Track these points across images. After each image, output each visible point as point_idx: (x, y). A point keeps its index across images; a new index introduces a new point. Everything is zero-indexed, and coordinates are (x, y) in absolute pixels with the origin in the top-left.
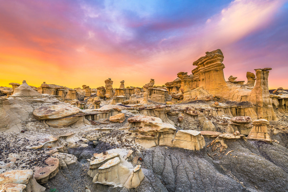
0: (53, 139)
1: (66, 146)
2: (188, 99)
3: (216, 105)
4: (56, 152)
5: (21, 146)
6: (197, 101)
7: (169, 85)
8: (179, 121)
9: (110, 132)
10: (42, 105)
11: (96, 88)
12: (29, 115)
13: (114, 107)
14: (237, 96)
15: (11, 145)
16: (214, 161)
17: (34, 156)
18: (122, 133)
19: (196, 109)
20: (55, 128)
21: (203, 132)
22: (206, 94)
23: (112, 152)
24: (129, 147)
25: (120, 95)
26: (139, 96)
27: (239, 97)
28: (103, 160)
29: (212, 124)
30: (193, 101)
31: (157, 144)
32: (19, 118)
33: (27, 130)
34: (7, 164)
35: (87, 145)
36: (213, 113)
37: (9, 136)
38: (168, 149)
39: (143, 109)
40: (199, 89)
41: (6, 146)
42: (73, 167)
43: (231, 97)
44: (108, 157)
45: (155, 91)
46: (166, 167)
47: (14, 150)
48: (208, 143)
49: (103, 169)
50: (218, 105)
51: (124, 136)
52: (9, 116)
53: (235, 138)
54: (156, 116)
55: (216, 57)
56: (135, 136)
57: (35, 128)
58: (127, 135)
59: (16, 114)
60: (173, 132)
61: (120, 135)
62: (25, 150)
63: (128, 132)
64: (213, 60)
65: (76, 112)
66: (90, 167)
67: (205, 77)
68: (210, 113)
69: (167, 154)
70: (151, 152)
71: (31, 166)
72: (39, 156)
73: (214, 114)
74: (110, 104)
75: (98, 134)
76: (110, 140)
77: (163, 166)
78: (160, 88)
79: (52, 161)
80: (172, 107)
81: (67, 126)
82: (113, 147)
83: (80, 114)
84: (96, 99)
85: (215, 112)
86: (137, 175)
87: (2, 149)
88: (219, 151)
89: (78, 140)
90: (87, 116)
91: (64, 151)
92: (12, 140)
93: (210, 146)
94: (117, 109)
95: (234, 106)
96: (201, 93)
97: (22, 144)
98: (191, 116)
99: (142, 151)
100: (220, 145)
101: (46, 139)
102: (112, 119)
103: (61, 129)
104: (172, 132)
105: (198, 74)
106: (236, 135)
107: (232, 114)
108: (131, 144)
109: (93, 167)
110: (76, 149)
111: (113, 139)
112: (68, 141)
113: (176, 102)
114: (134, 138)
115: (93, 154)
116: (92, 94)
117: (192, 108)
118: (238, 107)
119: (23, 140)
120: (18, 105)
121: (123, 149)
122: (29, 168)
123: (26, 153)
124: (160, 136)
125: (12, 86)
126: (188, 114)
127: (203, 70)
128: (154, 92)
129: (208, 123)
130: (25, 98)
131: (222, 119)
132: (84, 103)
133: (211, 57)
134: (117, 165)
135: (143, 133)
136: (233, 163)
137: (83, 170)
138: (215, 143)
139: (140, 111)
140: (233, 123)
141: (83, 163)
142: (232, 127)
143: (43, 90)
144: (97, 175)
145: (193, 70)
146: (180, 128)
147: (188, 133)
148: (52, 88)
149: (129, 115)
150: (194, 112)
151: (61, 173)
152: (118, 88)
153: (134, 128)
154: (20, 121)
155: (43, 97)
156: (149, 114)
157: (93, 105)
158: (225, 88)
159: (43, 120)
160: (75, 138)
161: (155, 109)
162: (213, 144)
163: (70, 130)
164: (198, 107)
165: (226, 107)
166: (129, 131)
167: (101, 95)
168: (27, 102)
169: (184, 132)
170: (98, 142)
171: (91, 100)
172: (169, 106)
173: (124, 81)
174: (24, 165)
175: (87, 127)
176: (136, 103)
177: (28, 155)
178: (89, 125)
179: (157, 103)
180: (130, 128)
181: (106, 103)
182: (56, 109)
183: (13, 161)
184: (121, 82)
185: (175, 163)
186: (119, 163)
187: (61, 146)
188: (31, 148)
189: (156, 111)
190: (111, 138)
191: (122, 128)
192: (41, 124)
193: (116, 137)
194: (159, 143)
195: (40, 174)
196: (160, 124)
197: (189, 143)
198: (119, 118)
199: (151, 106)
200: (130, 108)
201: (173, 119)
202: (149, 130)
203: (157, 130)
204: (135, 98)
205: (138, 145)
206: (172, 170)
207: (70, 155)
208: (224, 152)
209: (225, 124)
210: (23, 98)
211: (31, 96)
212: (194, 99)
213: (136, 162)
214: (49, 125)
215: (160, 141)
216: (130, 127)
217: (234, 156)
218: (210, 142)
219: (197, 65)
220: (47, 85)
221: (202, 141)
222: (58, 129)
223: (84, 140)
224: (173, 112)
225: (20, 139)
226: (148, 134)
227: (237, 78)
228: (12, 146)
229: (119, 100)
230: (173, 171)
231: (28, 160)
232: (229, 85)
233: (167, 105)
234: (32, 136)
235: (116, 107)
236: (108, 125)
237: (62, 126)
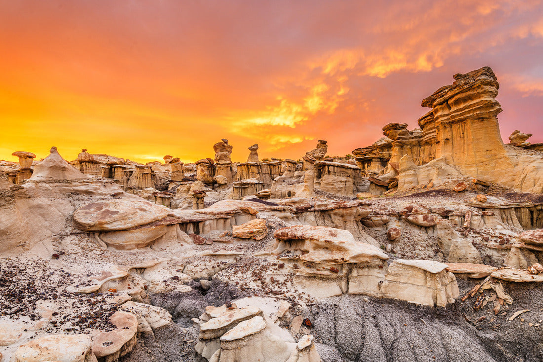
0: (119, 274)
1: (146, 289)
2: (411, 186)
3: (481, 202)
4: (127, 301)
5: (56, 286)
6: (433, 191)
7: (361, 153)
8: (390, 239)
9: (235, 261)
10: (91, 200)
11: (194, 162)
12: (66, 220)
13: (240, 206)
14: (532, 181)
15: (38, 284)
16: (481, 334)
17: (87, 308)
18: (263, 263)
19: (431, 211)
20: (119, 249)
21: (452, 266)
22: (455, 175)
23: (244, 306)
24: (280, 296)
25: (249, 178)
26: (294, 180)
27: (538, 183)
28: (227, 321)
29: (472, 246)
30: (424, 193)
31: (344, 290)
32: (46, 227)
33: (64, 253)
34: (37, 322)
35: (188, 288)
36: (473, 222)
37: (31, 264)
38: (370, 303)
39: (306, 210)
40: (437, 164)
41: (28, 285)
42: (164, 334)
43: (518, 181)
44: (238, 315)
45: (331, 168)
46: (368, 342)
47: (45, 294)
48: (464, 292)
49: (229, 341)
50: (485, 202)
51: (269, 271)
52: (28, 223)
53: (532, 280)
54: (336, 227)
55: (479, 87)
56: (292, 271)
57: (80, 248)
58: (274, 267)
59: (41, 218)
60: (381, 263)
61: (259, 268)
62: (66, 295)
63: (276, 261)
64: (472, 93)
65: (161, 214)
66: (201, 335)
67: (452, 135)
68: (467, 221)
69: (368, 313)
70: (331, 308)
71: (82, 329)
72: (96, 309)
73: (475, 222)
74: (226, 197)
75: (210, 264)
76: (237, 278)
77: (361, 341)
78: (339, 160)
79: (123, 318)
80: (373, 207)
81: (144, 246)
82: (245, 293)
83: (170, 221)
84: (196, 186)
85: (479, 217)
86: (306, 357)
87: (22, 292)
88: (491, 309)
89: (169, 276)
90: (184, 225)
91: (142, 300)
92: (38, 272)
93: (469, 298)
94: (248, 210)
95: (527, 204)
96: (441, 172)
97: (58, 282)
98: (420, 226)
99: (309, 306)
100: (494, 296)
101: (104, 273)
102: (238, 232)
103: (133, 251)
104: (379, 263)
105: (434, 127)
106: (534, 274)
107: (521, 224)
108: (284, 289)
109: (207, 336)
110: (167, 295)
111: (243, 277)
112: (147, 279)
113: (381, 194)
114: (291, 275)
115: (203, 308)
116: (185, 175)
117: (421, 209)
118: (535, 206)
119: (60, 273)
120: (44, 199)
121: (267, 299)
122: (79, 332)
123: (68, 300)
124: (350, 271)
125: (18, 158)
126: (411, 223)
127: (446, 118)
128: (327, 170)
129: (461, 245)
130: (56, 184)
131: (497, 235)
132: (169, 194)
133: (466, 87)
134: (259, 333)
135: (310, 264)
136: (529, 339)
137: (185, 342)
138: (482, 291)
139: (299, 215)
140: (525, 246)
141: (183, 326)
142: (521, 255)
143: (82, 166)
144: (217, 352)
145: (421, 117)
146: (392, 254)
147: (418, 266)
148: (100, 163)
149: (274, 223)
150: (425, 218)
151: (141, 345)
152: (245, 161)
153: (289, 252)
154: (49, 233)
155: (91, 183)
156: (320, 222)
157: (189, 200)
158: (502, 160)
159: (94, 232)
160: (162, 273)
161: (332, 210)
162: (476, 293)
163: (149, 254)
164: (435, 207)
165: (505, 207)
166: (278, 258)
167: (206, 177)
168: (61, 192)
169: (407, 264)
170: (211, 282)
171: (185, 188)
172: (366, 204)
173: (257, 145)
174: (68, 325)
175: (186, 249)
176: (287, 195)
177: (74, 305)
178: (188, 243)
179: (335, 197)
180: (281, 253)
181: (218, 195)
182: (118, 207)
183: (47, 316)
184: (251, 149)
185: (389, 334)
186: (264, 329)
187: (135, 287)
188: (76, 290)
189: (335, 214)
190: (240, 274)
191: (262, 252)
192: (90, 240)
193: (249, 272)
194: (348, 288)
195: (102, 346)
196: (350, 244)
197: (419, 290)
198: (255, 230)
199: (324, 203)
200: (275, 207)
201: (376, 234)
202: (325, 258)
203: (342, 259)
204: (284, 184)
205: (300, 292)
206: (381, 350)
207: (157, 308)
208: (505, 313)
209: (504, 246)
210: (51, 184)
211: (67, 181)
212: (425, 187)
213: (299, 329)
214: (106, 243)
215: (351, 284)
216: (279, 252)
217: (531, 324)
218: (469, 289)
219: (431, 106)
220: (89, 156)
221: (452, 287)
222: (125, 251)
223: (182, 276)
224: (376, 218)
225: (53, 271)
226: (324, 266)
227: (530, 135)
228: (40, 285)
229: (246, 189)
230: (385, 352)
231: (75, 316)
232: (512, 152)
233: (361, 201)
234: (75, 266)
235: (245, 205)
236: (230, 246)
237: (134, 246)
